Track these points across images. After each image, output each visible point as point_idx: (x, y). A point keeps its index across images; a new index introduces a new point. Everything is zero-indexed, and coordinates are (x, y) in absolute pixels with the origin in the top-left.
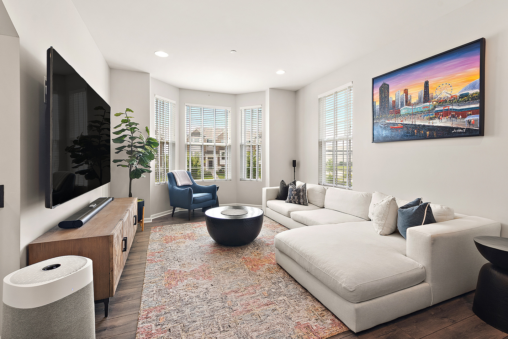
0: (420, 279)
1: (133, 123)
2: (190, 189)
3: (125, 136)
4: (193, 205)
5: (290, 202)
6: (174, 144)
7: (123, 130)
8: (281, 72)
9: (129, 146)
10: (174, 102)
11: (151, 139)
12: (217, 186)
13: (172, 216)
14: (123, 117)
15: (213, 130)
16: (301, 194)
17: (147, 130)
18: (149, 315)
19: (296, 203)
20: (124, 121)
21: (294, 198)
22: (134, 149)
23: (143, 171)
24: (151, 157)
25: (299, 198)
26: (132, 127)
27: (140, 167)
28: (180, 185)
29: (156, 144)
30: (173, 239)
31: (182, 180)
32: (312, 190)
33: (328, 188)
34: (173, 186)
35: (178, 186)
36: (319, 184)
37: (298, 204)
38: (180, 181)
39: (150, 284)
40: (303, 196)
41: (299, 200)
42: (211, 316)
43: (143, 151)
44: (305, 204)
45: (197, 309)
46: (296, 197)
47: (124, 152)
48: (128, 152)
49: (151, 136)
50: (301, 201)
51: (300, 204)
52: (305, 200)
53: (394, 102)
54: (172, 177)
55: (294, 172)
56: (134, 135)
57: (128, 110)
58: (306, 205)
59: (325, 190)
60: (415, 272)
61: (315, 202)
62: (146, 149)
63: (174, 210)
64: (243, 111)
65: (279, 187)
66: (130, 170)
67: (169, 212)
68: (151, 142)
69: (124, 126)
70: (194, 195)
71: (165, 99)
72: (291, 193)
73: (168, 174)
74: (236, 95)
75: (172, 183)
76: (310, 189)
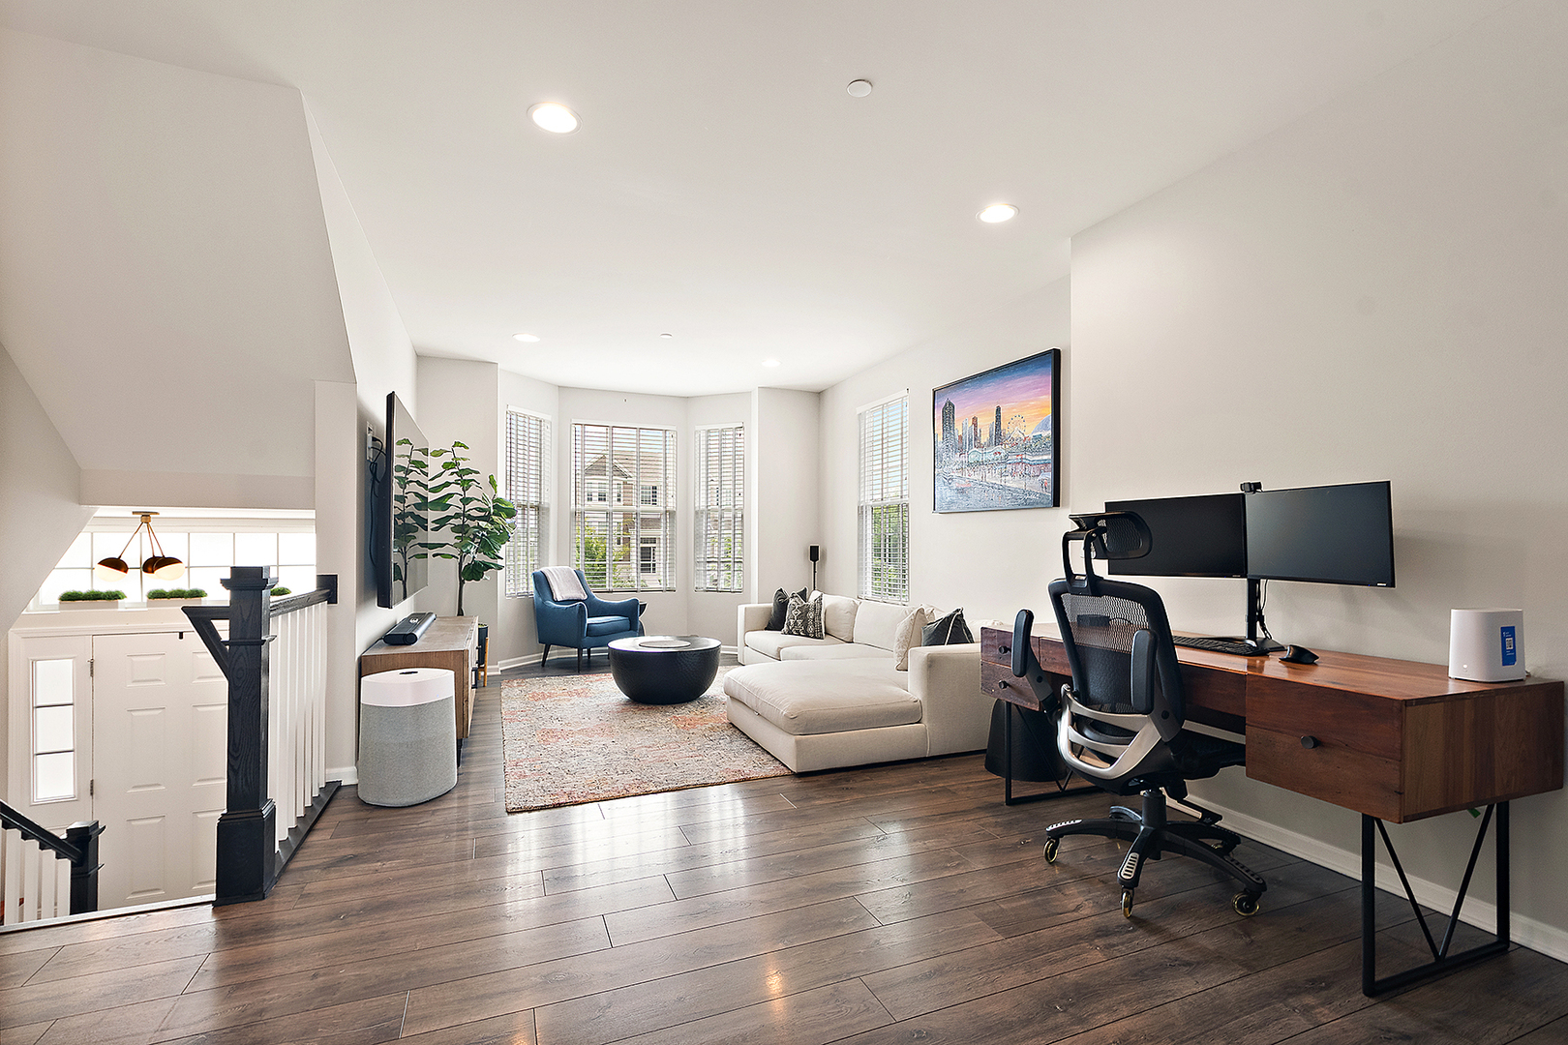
0: (911, 715)
1: (469, 471)
2: (581, 608)
3: (450, 495)
4: (587, 639)
5: (789, 634)
6: (547, 510)
7: (447, 484)
9: (457, 516)
10: (548, 418)
11: (499, 500)
13: (543, 665)
14: (448, 458)
15: (659, 463)
16: (811, 615)
17: (492, 482)
18: (520, 764)
19: (800, 635)
20: (447, 466)
21: (796, 623)
22: (468, 522)
23: (487, 567)
24: (504, 537)
25: (806, 624)
26: (465, 477)
27: (481, 557)
28: (559, 598)
29: (511, 514)
30: (545, 695)
31: (564, 589)
32: (834, 607)
33: (860, 603)
34: (544, 600)
35: (556, 602)
37: (804, 636)
38: (560, 590)
39: (514, 741)
40: (814, 620)
41: (806, 628)
43: (489, 527)
44: (817, 635)
46: (799, 622)
47: (447, 529)
48: (455, 529)
49: (499, 495)
50: (810, 629)
51: (807, 635)
52: (816, 627)
53: (961, 437)
54: (542, 582)
55: (814, 572)
56: (468, 494)
57: (457, 444)
58: (820, 638)
59: (856, 607)
60: (905, 705)
61: (838, 631)
62: (492, 522)
63: (546, 654)
64: (703, 434)
65: (772, 605)
66: (460, 564)
68: (502, 509)
69: (448, 476)
70: (589, 621)
71: (528, 413)
72: (791, 614)
73: (535, 576)
74: (687, 399)
75: (543, 594)
76: (830, 606)
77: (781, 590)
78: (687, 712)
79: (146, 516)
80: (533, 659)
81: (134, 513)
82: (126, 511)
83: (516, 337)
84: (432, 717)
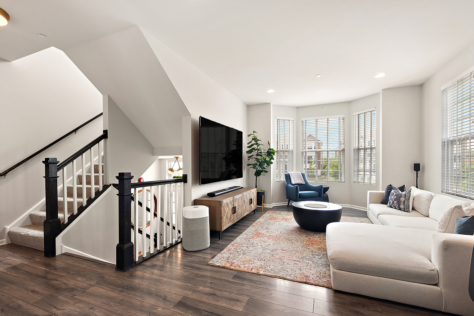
1: (258, 140)
2: (296, 186)
3: (254, 149)
4: (299, 199)
5: (391, 207)
6: (292, 152)
7: (252, 145)
8: (381, 75)
10: (292, 119)
11: (270, 149)
12: (323, 187)
13: (288, 206)
14: (252, 137)
16: (403, 199)
17: (269, 144)
18: (235, 245)
19: (396, 208)
20: (253, 139)
21: (393, 202)
23: (262, 172)
25: (399, 203)
27: (260, 169)
28: (293, 182)
30: (275, 218)
31: (296, 180)
32: (419, 196)
33: (435, 195)
34: (288, 184)
35: (292, 185)
36: (442, 192)
37: (399, 209)
38: (294, 180)
39: (245, 235)
40: (405, 202)
41: (400, 206)
42: (260, 254)
44: (406, 210)
45: (256, 250)
46: (395, 202)
49: (272, 147)
50: (402, 206)
51: (400, 209)
52: (406, 206)
54: (288, 177)
55: (417, 177)
57: (254, 132)
58: (407, 212)
59: (432, 197)
61: (421, 210)
63: (289, 203)
64: (357, 116)
65: (384, 192)
67: (286, 204)
68: (270, 153)
69: (253, 142)
70: (300, 192)
71: (284, 118)
72: (392, 198)
73: (285, 175)
74: (349, 102)
75: (288, 181)
76: (417, 195)
77: (391, 185)
78: (316, 237)
79: (177, 158)
80: (282, 204)
81: (175, 157)
82: (173, 157)
83: (268, 91)
84: (197, 223)
